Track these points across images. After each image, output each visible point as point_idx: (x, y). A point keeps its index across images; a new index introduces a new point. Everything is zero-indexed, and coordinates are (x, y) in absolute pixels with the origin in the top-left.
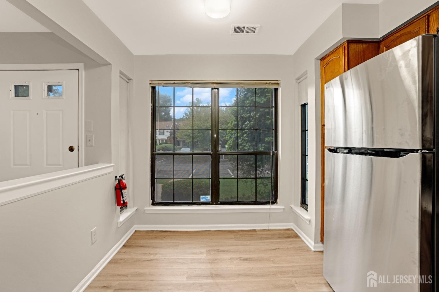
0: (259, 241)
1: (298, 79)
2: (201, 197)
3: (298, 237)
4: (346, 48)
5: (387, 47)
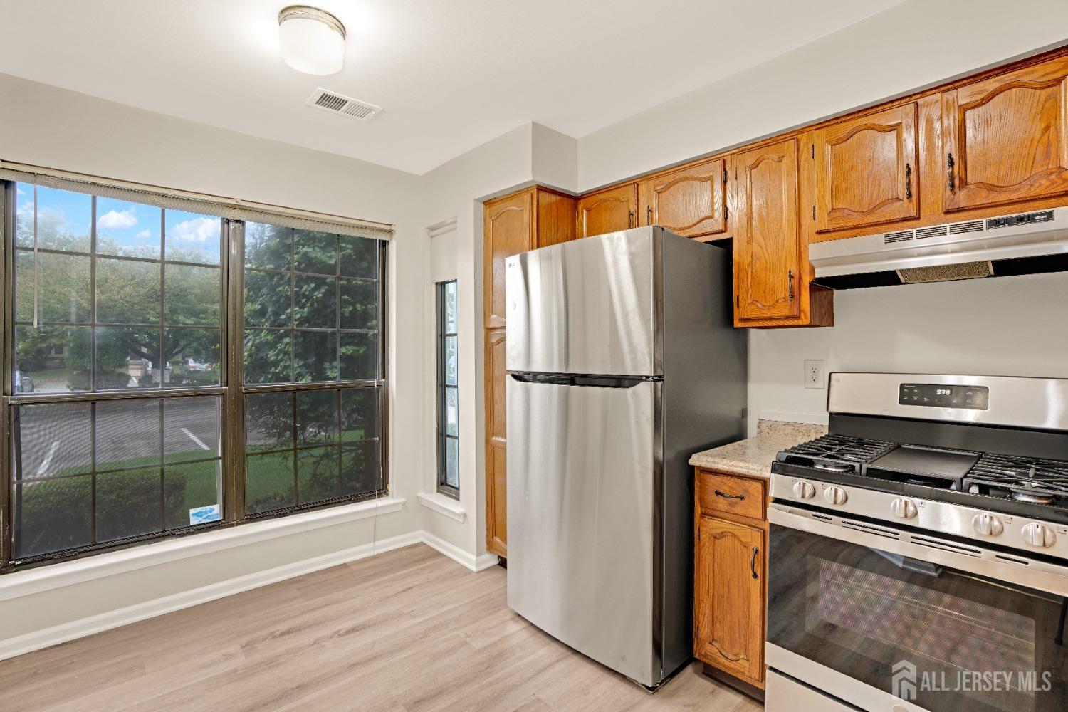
0: (365, 585)
1: (433, 229)
2: (192, 511)
3: (439, 554)
4: (535, 197)
5: (588, 211)
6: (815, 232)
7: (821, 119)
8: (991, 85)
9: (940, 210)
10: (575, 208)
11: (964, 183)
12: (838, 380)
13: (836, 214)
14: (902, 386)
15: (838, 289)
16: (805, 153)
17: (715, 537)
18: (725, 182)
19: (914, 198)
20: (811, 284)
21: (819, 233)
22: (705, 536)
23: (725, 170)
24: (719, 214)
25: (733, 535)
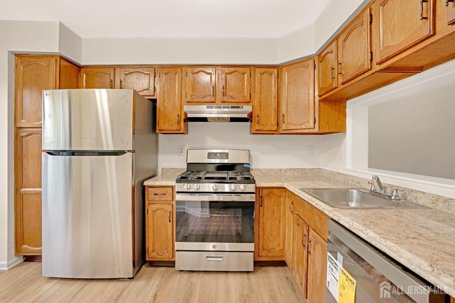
4: (58, 61)
5: (87, 74)
6: (186, 101)
7: (190, 64)
8: (232, 69)
9: (220, 101)
10: (80, 71)
11: (226, 95)
12: (190, 152)
13: (193, 97)
14: (209, 153)
15: (190, 121)
16: (184, 74)
17: (154, 211)
18: (155, 77)
19: (214, 96)
20: (184, 119)
21: (188, 102)
22: (150, 212)
23: (155, 72)
24: (152, 89)
25: (161, 209)
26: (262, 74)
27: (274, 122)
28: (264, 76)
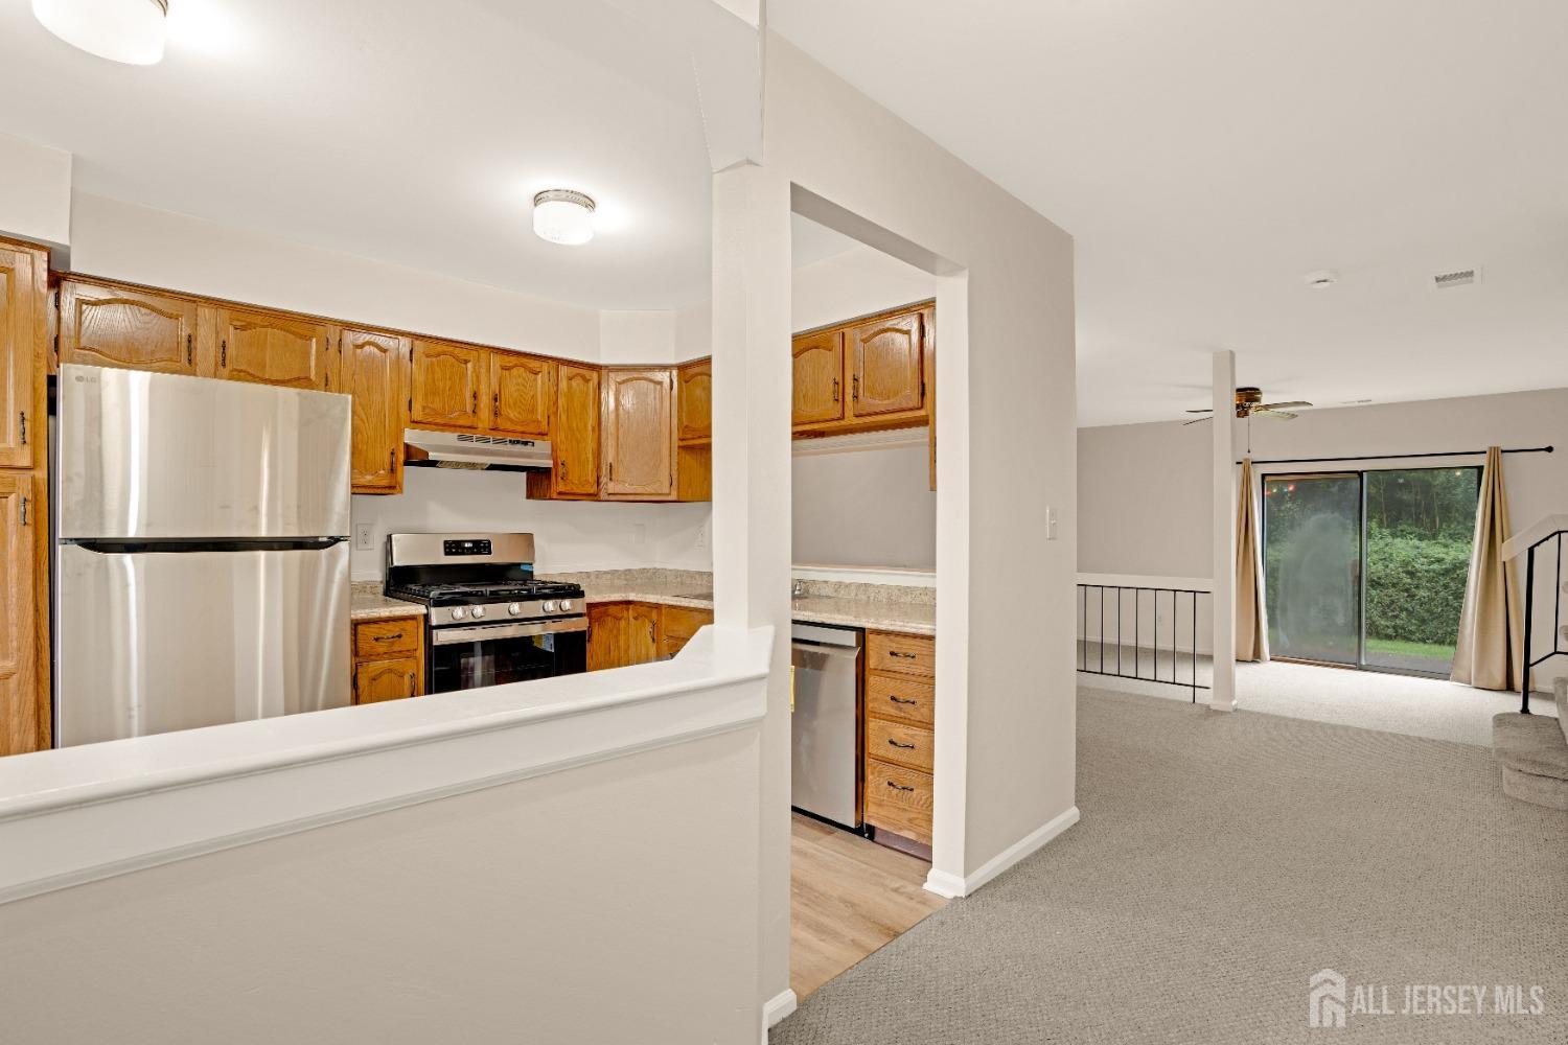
6: (409, 420)
8: (514, 361)
9: (488, 427)
11: (500, 414)
12: (398, 540)
14: (445, 542)
17: (373, 680)
18: (327, 349)
19: (475, 414)
20: (404, 461)
21: (413, 422)
22: (363, 682)
23: (327, 337)
24: (319, 379)
25: (390, 671)
26: (570, 379)
27: (592, 479)
28: (574, 383)
